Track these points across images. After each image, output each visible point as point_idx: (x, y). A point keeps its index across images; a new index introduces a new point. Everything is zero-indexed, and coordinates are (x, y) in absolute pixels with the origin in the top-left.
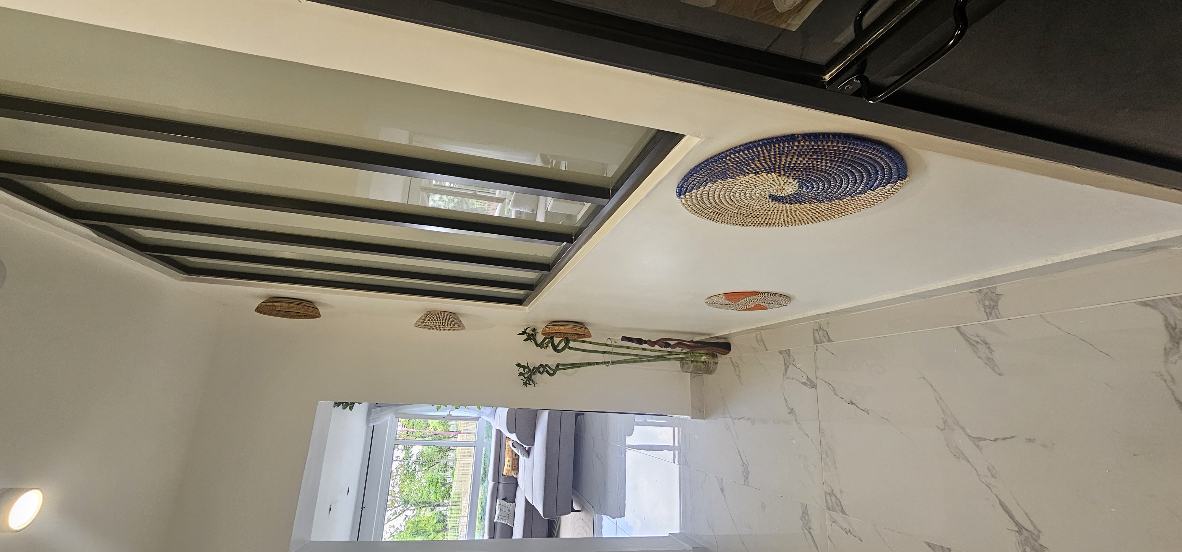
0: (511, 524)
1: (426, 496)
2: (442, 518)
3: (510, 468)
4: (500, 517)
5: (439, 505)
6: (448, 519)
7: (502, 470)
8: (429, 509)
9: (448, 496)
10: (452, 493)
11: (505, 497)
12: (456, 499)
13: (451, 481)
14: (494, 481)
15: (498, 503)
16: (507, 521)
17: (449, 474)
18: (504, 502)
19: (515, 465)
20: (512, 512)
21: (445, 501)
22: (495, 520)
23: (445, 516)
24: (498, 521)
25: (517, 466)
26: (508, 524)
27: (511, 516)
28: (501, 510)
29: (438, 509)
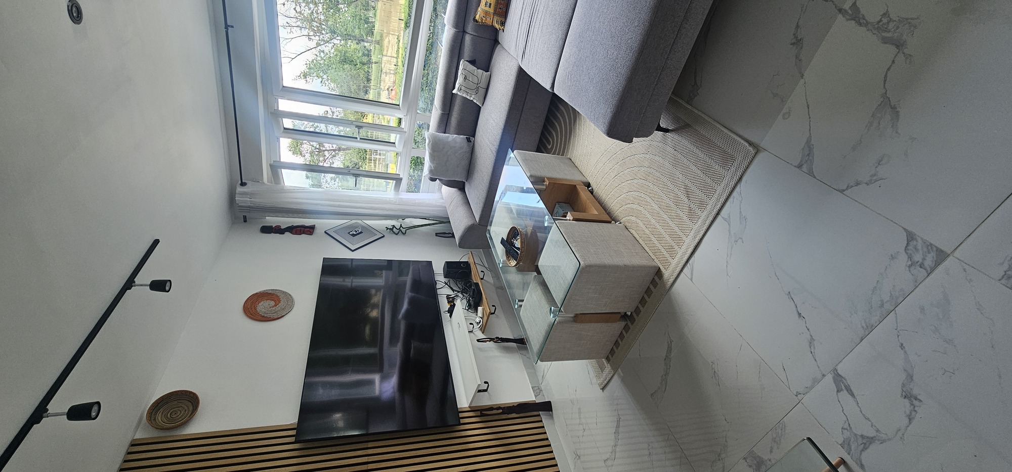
0: (480, 103)
1: (351, 30)
2: (366, 52)
3: (491, 10)
4: (463, 88)
5: (363, 41)
6: (372, 53)
7: (473, 10)
8: (355, 42)
9: (371, 34)
10: (375, 32)
11: (474, 59)
12: (378, 38)
13: (373, 21)
14: (456, 28)
15: (461, 67)
16: (473, 96)
17: (371, 14)
18: (471, 68)
19: (502, 6)
20: (483, 84)
21: (369, 38)
22: (454, 92)
23: (369, 51)
24: (459, 93)
25: (504, 10)
26: (475, 101)
27: (482, 91)
28: (465, 78)
29: (362, 43)
